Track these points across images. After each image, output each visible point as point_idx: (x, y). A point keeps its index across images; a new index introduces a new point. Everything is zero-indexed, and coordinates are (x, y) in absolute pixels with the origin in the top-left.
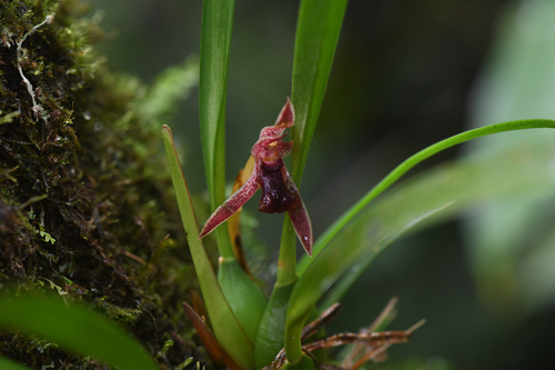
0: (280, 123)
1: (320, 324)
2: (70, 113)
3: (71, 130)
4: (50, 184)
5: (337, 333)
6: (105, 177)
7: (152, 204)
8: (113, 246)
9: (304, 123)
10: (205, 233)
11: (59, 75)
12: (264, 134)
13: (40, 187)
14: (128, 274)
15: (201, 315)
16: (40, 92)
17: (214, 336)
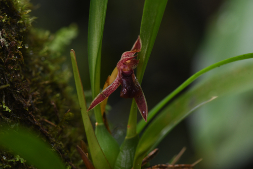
0: (134, 49)
1: (148, 159)
2: (20, 43)
3: (20, 52)
4: (8, 80)
5: (157, 165)
6: (34, 79)
7: (58, 95)
8: (39, 116)
9: (146, 50)
10: (90, 109)
11: (13, 24)
12: (124, 56)
13: (3, 82)
14: (48, 131)
15: (86, 153)
16: (4, 32)
17: (93, 165)
